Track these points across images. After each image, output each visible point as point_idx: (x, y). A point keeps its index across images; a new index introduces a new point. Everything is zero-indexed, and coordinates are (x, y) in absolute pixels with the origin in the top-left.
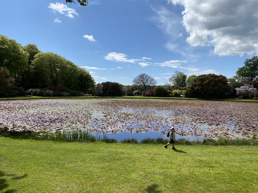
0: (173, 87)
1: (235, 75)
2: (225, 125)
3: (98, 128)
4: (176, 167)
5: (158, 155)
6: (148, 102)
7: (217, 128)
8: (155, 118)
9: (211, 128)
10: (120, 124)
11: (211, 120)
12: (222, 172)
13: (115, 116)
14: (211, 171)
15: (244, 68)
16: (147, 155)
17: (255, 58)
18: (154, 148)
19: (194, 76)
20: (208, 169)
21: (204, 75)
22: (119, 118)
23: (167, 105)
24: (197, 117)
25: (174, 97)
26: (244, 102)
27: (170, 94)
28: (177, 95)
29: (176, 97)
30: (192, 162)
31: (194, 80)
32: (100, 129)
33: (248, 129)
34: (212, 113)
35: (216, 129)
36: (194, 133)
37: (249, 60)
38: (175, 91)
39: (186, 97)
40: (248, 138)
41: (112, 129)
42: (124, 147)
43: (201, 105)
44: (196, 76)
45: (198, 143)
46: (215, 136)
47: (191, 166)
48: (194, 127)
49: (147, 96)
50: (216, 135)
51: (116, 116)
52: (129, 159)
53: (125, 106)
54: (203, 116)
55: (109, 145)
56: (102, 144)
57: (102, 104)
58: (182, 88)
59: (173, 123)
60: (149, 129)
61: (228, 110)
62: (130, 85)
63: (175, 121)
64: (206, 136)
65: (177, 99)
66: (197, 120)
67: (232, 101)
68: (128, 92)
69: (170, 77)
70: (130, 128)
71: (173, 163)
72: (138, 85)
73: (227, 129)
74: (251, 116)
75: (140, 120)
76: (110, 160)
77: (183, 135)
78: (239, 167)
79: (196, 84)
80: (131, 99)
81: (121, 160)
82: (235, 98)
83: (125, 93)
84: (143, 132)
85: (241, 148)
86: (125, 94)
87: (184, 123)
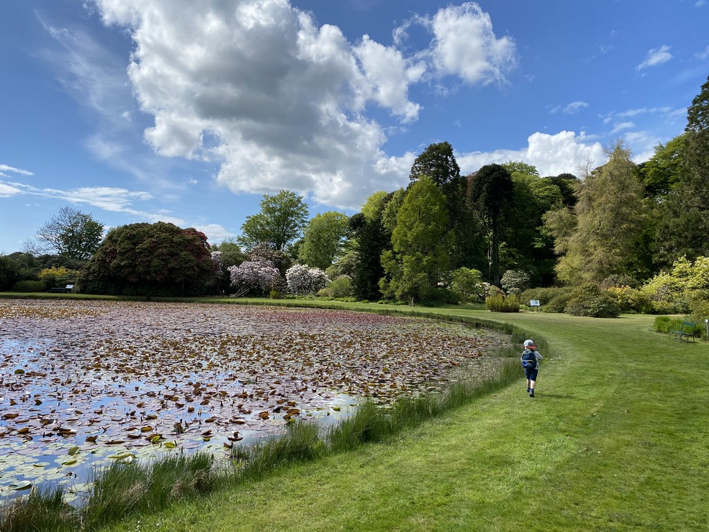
15: (260, 217)
17: (284, 196)
27: (31, 282)
28: (54, 286)
37: (271, 198)
38: (52, 271)
39: (82, 292)
79: (115, 250)
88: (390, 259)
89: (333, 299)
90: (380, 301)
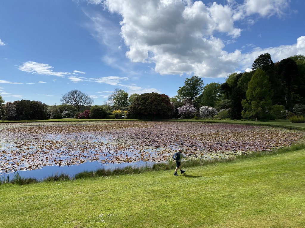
0: (113, 107)
1: (177, 94)
2: (173, 147)
3: (7, 164)
4: (125, 205)
5: (100, 192)
6: (83, 125)
7: (165, 151)
8: (92, 145)
9: (159, 151)
10: (42, 157)
11: (158, 142)
12: (181, 201)
13: (34, 146)
14: (168, 203)
15: (184, 87)
16: (83, 194)
17: (194, 78)
18: (94, 183)
19: (136, 95)
20: (165, 200)
21: (147, 93)
22: (41, 147)
23: (107, 128)
24: (143, 140)
25: (115, 119)
26: (186, 121)
27: (110, 116)
28: (118, 116)
29: (117, 119)
30: (145, 194)
31: (137, 99)
32: (10, 166)
33: (195, 148)
34: (157, 134)
35: (163, 151)
36: (141, 158)
37: (189, 79)
38: (116, 111)
39: (128, 118)
40: (196, 159)
41: (30, 164)
42: (49, 187)
43: (145, 126)
44: (138, 95)
45: (147, 169)
46: (164, 159)
47: (143, 200)
48: (140, 151)
49: (81, 118)
50: (165, 157)
51: (36, 146)
52: (56, 205)
53: (51, 132)
54: (148, 138)
55: (24, 187)
56: (10, 188)
57: (14, 131)
58: (124, 108)
59: (115, 149)
60: (84, 159)
61: (173, 130)
62: (57, 105)
63: (118, 146)
64: (154, 161)
65: (118, 121)
66: (143, 143)
67: (175, 121)
68: (55, 114)
69: (110, 95)
70: (59, 160)
71: (120, 200)
72: (69, 104)
73: (174, 150)
74: (194, 135)
75: (73, 148)
76: (23, 212)
77: (128, 162)
78: (196, 192)
79: (139, 103)
80: (59, 123)
81: (43, 208)
82: (177, 118)
83: (50, 115)
84: (77, 163)
85: (193, 169)
86: (50, 117)
87: (129, 147)
88: (245, 103)
89: (221, 119)
90: (242, 120)
